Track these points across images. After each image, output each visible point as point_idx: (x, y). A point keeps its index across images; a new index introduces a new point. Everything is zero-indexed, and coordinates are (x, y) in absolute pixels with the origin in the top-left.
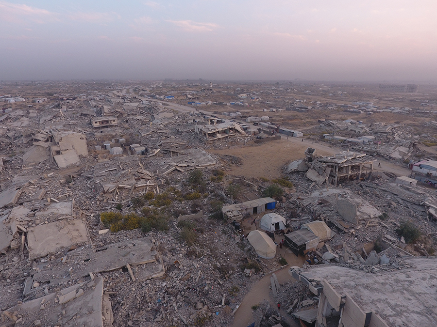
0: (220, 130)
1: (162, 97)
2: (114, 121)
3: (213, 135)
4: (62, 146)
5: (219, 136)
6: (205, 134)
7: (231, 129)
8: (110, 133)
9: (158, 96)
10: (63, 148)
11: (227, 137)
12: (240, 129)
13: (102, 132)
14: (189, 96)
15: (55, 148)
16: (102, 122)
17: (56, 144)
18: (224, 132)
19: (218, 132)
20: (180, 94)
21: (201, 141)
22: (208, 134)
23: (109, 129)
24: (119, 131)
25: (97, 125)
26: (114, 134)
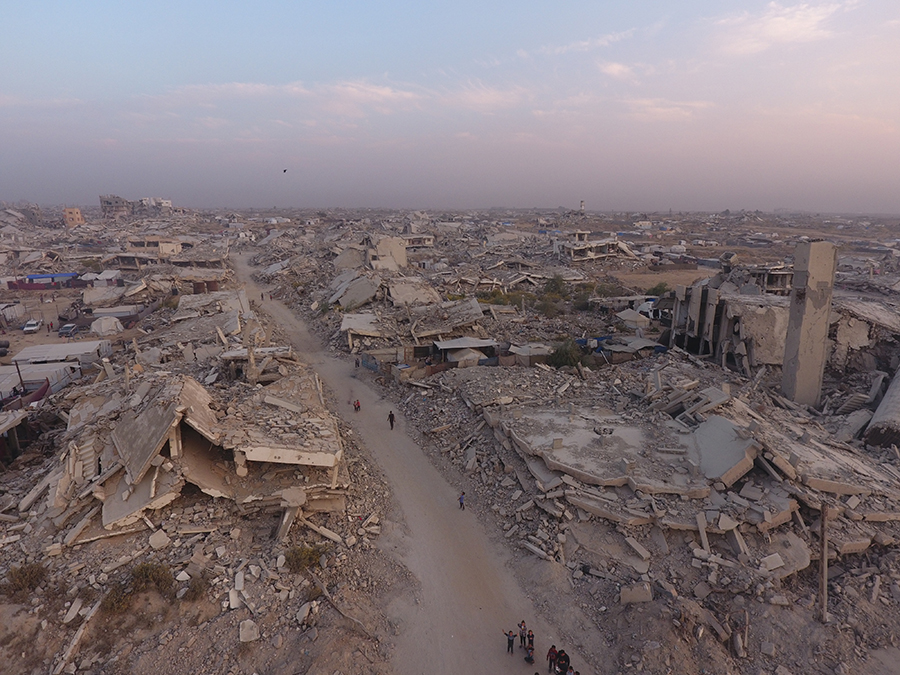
0: (594, 245)
3: (582, 252)
4: (381, 250)
5: (591, 255)
6: (569, 254)
7: (613, 246)
10: (380, 253)
11: (604, 258)
12: (625, 249)
15: (372, 252)
17: (372, 247)
18: (600, 249)
19: (590, 249)
21: (561, 263)
22: (575, 251)
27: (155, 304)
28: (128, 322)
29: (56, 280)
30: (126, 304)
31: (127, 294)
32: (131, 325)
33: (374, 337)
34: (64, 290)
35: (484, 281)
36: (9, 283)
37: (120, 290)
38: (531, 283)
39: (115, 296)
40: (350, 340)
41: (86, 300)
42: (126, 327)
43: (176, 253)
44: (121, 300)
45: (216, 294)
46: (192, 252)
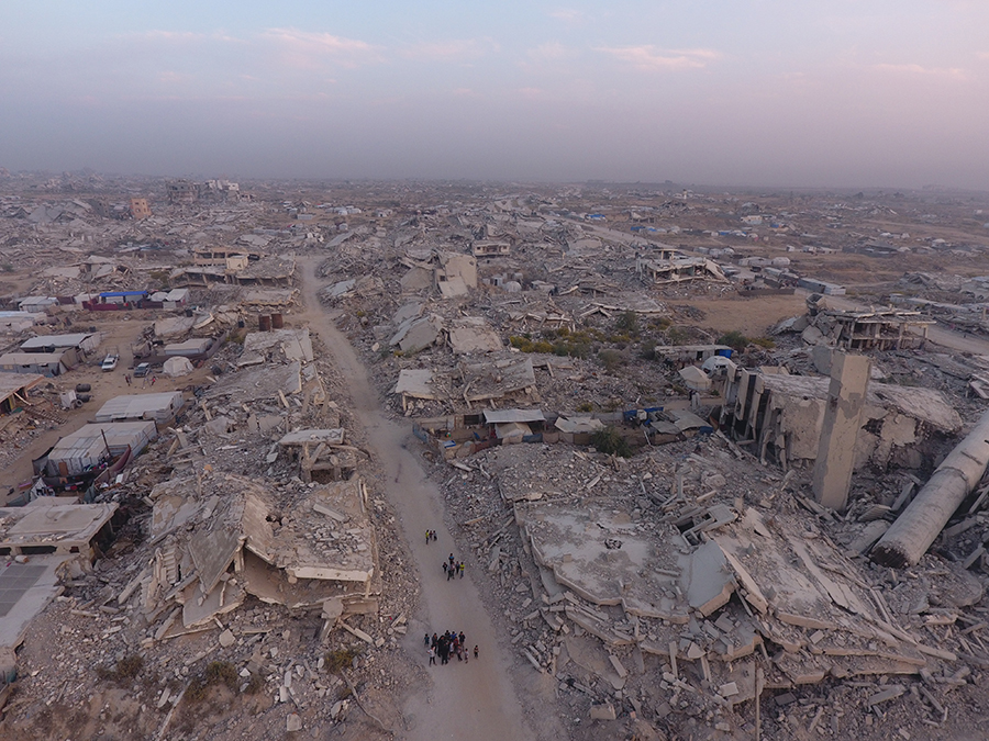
0: (679, 267)
1: (582, 216)
2: (505, 247)
3: (665, 274)
4: (449, 270)
5: (675, 277)
6: (652, 274)
7: (700, 268)
8: (501, 264)
9: (574, 214)
10: (449, 273)
11: (689, 281)
12: (714, 270)
13: (488, 262)
14: (635, 216)
15: (440, 272)
16: (488, 249)
17: (441, 267)
18: (686, 271)
19: (676, 271)
20: (617, 212)
21: (643, 284)
22: (657, 273)
23: (498, 259)
24: (513, 264)
25: (480, 252)
26: (506, 266)
27: (222, 338)
28: (196, 359)
29: (128, 299)
30: (194, 337)
31: (195, 327)
32: (199, 365)
33: (427, 400)
34: (135, 311)
35: (552, 317)
36: (84, 303)
37: (189, 321)
38: (604, 315)
39: (185, 328)
40: (404, 402)
41: (158, 332)
42: (196, 366)
43: (242, 268)
44: (190, 333)
45: (281, 332)
46: (258, 266)
